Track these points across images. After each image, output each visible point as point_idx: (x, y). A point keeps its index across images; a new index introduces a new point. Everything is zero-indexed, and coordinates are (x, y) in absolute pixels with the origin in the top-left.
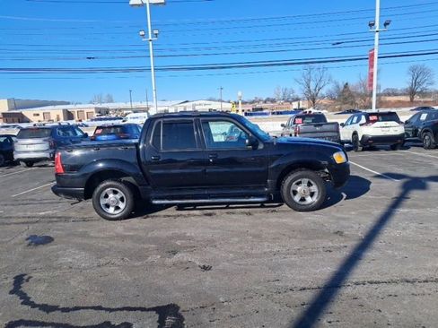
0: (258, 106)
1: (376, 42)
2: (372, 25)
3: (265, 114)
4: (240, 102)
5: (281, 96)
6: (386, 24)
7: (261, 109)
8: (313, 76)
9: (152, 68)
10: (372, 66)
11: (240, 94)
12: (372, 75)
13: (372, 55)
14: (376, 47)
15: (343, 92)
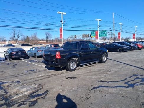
2: (61, 21)
6: (64, 22)
10: (61, 32)
13: (61, 29)
14: (62, 27)
15: (27, 39)
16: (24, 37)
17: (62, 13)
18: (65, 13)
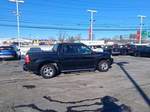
0: (43, 42)
1: (92, 26)
2: (91, 21)
3: (47, 45)
4: (38, 40)
5: (50, 39)
6: (94, 21)
7: (44, 43)
8: (62, 33)
9: (18, 26)
10: (90, 32)
11: (38, 37)
12: (90, 35)
13: (91, 29)
14: (92, 27)
15: (71, 39)
16: (69, 37)
17: (92, 11)
18: (96, 12)
